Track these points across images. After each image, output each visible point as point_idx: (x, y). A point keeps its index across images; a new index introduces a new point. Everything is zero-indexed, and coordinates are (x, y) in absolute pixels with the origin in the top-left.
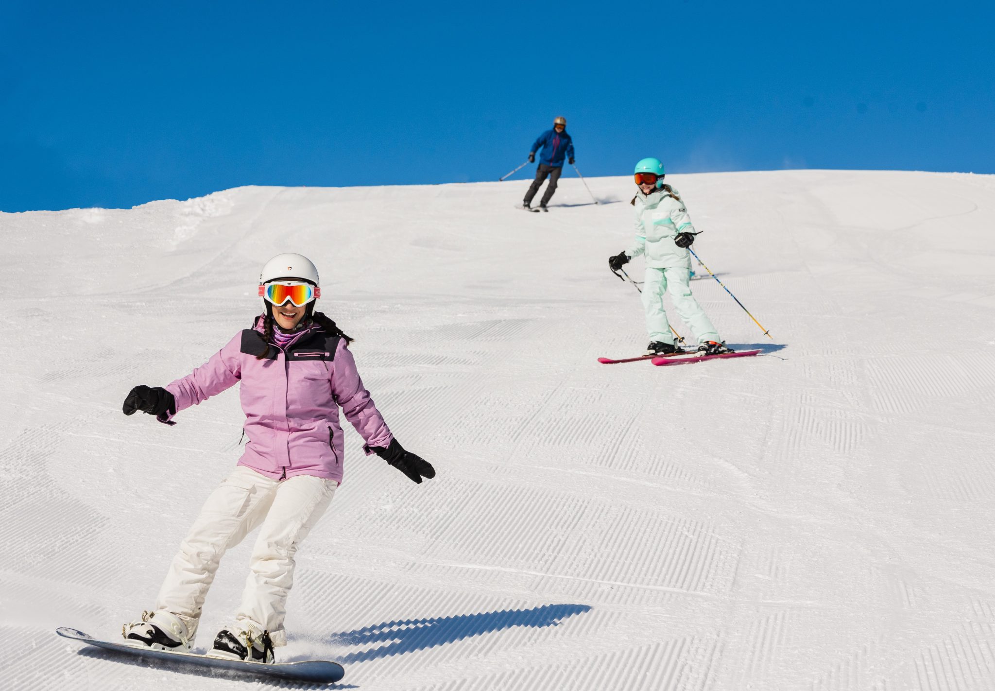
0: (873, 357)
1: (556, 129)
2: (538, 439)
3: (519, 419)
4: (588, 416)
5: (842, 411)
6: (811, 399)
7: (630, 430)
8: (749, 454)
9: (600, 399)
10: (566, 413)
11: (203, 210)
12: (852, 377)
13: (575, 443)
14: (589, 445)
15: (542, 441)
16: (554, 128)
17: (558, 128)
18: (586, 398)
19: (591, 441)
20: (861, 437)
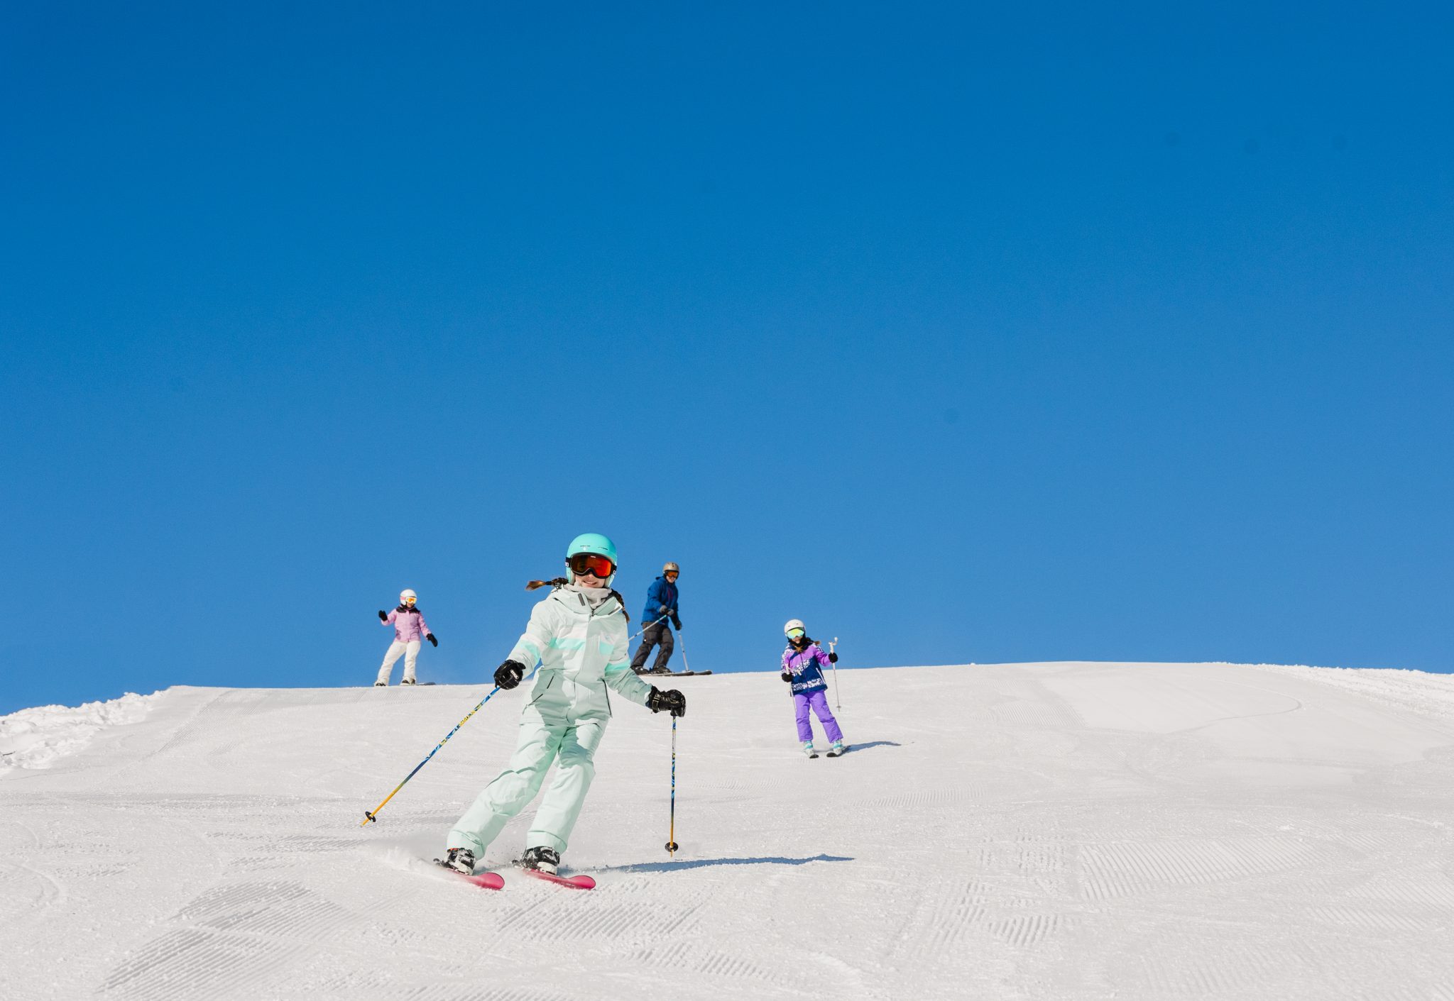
0: (1094, 843)
1: (668, 577)
2: (532, 932)
3: (508, 910)
4: (621, 905)
5: (1031, 901)
6: (983, 888)
7: (684, 921)
8: (868, 948)
9: (645, 887)
10: (586, 902)
11: (103, 718)
12: (1054, 864)
13: (591, 936)
14: (614, 939)
15: (538, 935)
16: (665, 576)
17: (670, 577)
18: (623, 886)
19: (617, 935)
20: (1054, 929)
